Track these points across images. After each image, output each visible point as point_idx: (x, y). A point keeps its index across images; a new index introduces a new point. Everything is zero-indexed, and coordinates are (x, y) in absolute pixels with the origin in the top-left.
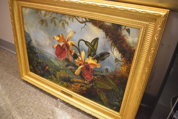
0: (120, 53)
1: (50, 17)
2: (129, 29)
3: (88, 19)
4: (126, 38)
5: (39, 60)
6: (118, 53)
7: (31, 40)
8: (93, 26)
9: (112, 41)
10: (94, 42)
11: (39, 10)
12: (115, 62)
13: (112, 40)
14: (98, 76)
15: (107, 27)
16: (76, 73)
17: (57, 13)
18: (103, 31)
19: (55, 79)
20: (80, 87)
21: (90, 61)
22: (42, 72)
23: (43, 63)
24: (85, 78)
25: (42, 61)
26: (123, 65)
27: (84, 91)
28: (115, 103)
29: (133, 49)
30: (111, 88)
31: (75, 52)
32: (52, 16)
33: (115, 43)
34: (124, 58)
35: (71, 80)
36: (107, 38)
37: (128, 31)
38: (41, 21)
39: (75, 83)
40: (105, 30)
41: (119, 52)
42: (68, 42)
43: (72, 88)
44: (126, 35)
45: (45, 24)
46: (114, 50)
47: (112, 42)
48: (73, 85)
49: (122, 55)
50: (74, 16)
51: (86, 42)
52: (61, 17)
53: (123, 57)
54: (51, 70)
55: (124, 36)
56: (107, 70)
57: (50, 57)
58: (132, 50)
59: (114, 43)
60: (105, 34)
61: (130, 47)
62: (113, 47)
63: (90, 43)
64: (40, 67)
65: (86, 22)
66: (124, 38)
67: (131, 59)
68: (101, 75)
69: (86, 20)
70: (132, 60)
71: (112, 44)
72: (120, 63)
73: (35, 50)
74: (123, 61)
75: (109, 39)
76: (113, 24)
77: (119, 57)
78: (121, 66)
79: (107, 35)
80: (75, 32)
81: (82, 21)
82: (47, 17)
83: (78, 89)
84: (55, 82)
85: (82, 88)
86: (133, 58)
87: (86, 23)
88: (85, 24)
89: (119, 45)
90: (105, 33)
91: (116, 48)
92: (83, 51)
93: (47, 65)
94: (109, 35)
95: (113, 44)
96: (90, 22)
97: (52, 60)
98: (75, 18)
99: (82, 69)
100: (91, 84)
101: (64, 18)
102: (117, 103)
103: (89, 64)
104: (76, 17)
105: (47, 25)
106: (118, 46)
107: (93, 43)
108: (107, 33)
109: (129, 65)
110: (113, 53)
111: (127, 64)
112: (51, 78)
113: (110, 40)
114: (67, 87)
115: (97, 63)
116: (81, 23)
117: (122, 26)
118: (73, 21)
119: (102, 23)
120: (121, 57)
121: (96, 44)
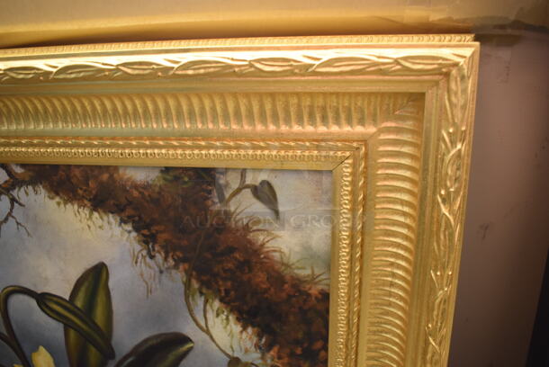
0: (245, 328)
2: (265, 183)
3: (19, 170)
4: (261, 238)
6: (236, 328)
8: (59, 204)
9: (187, 266)
10: (83, 289)
13: (184, 260)
15: (135, 193)
18: (123, 221)
29: (314, 291)
33: (204, 278)
34: (276, 349)
36: (152, 257)
40: (129, 211)
41: (238, 319)
44: (258, 222)
46: (211, 315)
47: (189, 277)
49: (260, 336)
51: (43, 299)
53: (269, 347)
55: (247, 228)
58: (309, 295)
59: (199, 280)
60: (134, 234)
61: (297, 283)
62: (200, 301)
63: (67, 298)
65: (13, 187)
66: (250, 242)
67: (318, 345)
69: (10, 173)
70: (325, 348)
71: (188, 285)
75: (166, 259)
76: (167, 170)
77: (247, 351)
79: (146, 243)
86: (326, 339)
87: (15, 193)
88: (13, 200)
89: (229, 283)
90: (137, 229)
91: (217, 304)
92: (42, 349)
94: (163, 237)
95: (195, 285)
96: (33, 182)
106: (227, 292)
108: (146, 232)
110: (207, 332)
113: (176, 267)
119: (105, 177)
120: (257, 346)
121: (101, 299)
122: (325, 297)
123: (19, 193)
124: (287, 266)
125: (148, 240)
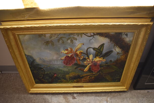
1: (57, 37)
2: (127, 34)
3: (95, 33)
4: (125, 39)
5: (46, 73)
6: (119, 49)
7: (34, 60)
8: (100, 37)
11: (42, 34)
12: (117, 55)
14: (104, 67)
15: (111, 35)
16: (84, 71)
17: (64, 34)
18: (108, 38)
19: (65, 81)
20: (89, 78)
21: (97, 59)
22: (50, 80)
23: (50, 73)
24: (93, 71)
25: (49, 73)
26: (123, 55)
27: (92, 79)
28: (117, 78)
29: (129, 44)
30: (114, 70)
31: (83, 57)
32: (59, 37)
33: (117, 44)
35: (81, 76)
36: (111, 42)
37: (127, 35)
38: (45, 42)
39: (84, 77)
40: (110, 37)
42: (77, 52)
43: (82, 81)
44: (125, 38)
45: (50, 44)
46: (116, 48)
48: (82, 79)
50: (83, 33)
51: (94, 48)
52: (69, 36)
53: (123, 51)
54: (59, 75)
55: (123, 38)
56: (111, 61)
57: (58, 67)
62: (115, 47)
63: (97, 48)
64: (47, 77)
66: (123, 40)
68: (106, 65)
71: (114, 45)
72: (120, 54)
73: (40, 67)
74: (123, 53)
76: (116, 33)
78: (121, 56)
80: (83, 44)
81: (90, 35)
82: (53, 38)
83: (87, 80)
84: (65, 83)
85: (91, 78)
86: (129, 49)
87: (94, 36)
88: (93, 37)
89: (120, 44)
90: (110, 39)
91: (117, 47)
92: (91, 55)
93: (55, 74)
94: (113, 40)
95: (115, 45)
96: (97, 35)
97: (61, 69)
98: (83, 35)
99: (90, 66)
100: (99, 73)
101: (72, 36)
102: (118, 77)
103: (96, 61)
104: (85, 34)
105: (53, 44)
107: (100, 47)
109: (127, 54)
110: (116, 50)
111: (125, 53)
112: (61, 81)
113: (114, 43)
114: (78, 82)
115: (103, 59)
116: (89, 36)
117: (122, 33)
118: (82, 37)
119: (108, 34)
120: (121, 51)
121: (102, 48)
122: (130, 45)
123: (95, 36)
124: (127, 42)
125: (111, 40)
